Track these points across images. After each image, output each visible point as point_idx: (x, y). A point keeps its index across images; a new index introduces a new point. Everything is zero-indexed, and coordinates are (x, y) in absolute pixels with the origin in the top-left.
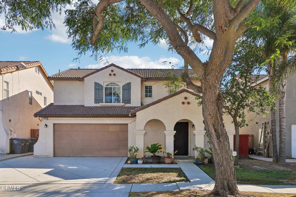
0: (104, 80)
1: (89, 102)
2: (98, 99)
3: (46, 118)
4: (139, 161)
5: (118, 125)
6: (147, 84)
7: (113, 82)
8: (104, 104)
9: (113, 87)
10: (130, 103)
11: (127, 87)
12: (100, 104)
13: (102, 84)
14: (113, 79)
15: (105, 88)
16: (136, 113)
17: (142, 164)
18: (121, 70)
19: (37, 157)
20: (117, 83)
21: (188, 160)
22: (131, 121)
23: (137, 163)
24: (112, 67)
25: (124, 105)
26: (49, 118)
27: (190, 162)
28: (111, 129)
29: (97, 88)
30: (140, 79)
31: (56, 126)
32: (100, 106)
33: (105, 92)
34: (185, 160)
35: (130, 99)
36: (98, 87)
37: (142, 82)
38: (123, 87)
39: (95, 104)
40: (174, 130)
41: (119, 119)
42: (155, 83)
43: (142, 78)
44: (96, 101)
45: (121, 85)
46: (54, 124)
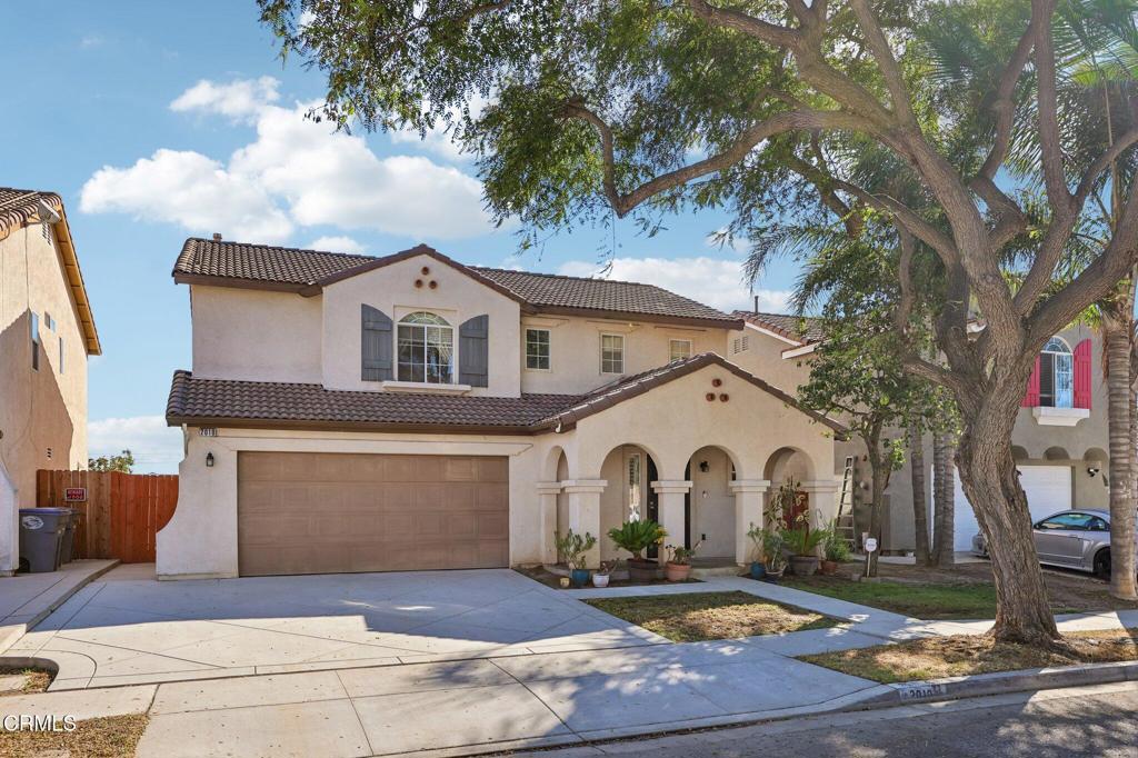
0: (395, 298)
1: (343, 372)
2: (375, 364)
3: (210, 432)
4: (598, 579)
5: (474, 462)
6: (537, 324)
7: (425, 311)
9: (426, 326)
10: (487, 386)
11: (476, 332)
12: (386, 383)
13: (388, 313)
14: (426, 299)
15: (400, 327)
17: (608, 586)
18: (455, 272)
19: (170, 579)
20: (438, 314)
21: (723, 570)
22: (520, 448)
23: (589, 583)
24: (425, 256)
25: (467, 392)
26: (221, 431)
28: (452, 472)
29: (371, 325)
30: (516, 307)
31: (246, 459)
32: (382, 390)
33: (399, 342)
34: (717, 570)
35: (487, 374)
36: (374, 323)
37: (523, 314)
38: (463, 328)
39: (366, 383)
40: (687, 478)
41: (480, 438)
42: (559, 322)
43: (523, 304)
44: (370, 371)
45: (455, 324)
46: (240, 453)
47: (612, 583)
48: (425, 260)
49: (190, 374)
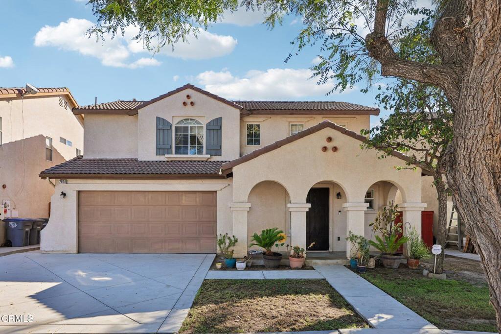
0: (174, 114)
1: (147, 152)
2: (163, 147)
3: (64, 181)
4: (238, 265)
5: (198, 194)
6: (251, 120)
7: (189, 118)
8: (173, 156)
9: (189, 125)
10: (221, 155)
11: (215, 127)
12: (167, 156)
13: (170, 121)
14: (189, 111)
15: (176, 128)
16: (232, 168)
17: (245, 269)
18: (204, 96)
19: (46, 253)
20: (197, 119)
21: (334, 261)
22: (223, 186)
23: (234, 267)
24: (189, 89)
25: (209, 158)
26: (69, 181)
27: (337, 264)
28: (185, 200)
29: (160, 127)
30: (238, 112)
31: (82, 195)
32: (166, 160)
33: (176, 135)
34: (329, 261)
35: (221, 148)
36: (162, 126)
37: (242, 116)
38: (208, 125)
39: (158, 156)
40: (308, 202)
41: (200, 181)
42: (265, 119)
43: (241, 110)
44: (160, 151)
45: (204, 123)
46: (79, 192)
47: (248, 268)
48: (189, 91)
49: (82, 156)
